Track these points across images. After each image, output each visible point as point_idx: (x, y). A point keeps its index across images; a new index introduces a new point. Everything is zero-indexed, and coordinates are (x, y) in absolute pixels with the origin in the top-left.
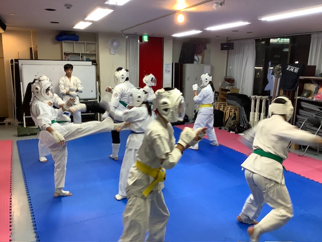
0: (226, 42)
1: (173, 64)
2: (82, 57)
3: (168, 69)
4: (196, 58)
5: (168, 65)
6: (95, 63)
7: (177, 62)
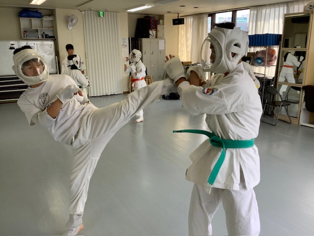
0: (177, 18)
1: (129, 38)
3: (125, 44)
4: (151, 32)
5: (124, 39)
7: (133, 36)
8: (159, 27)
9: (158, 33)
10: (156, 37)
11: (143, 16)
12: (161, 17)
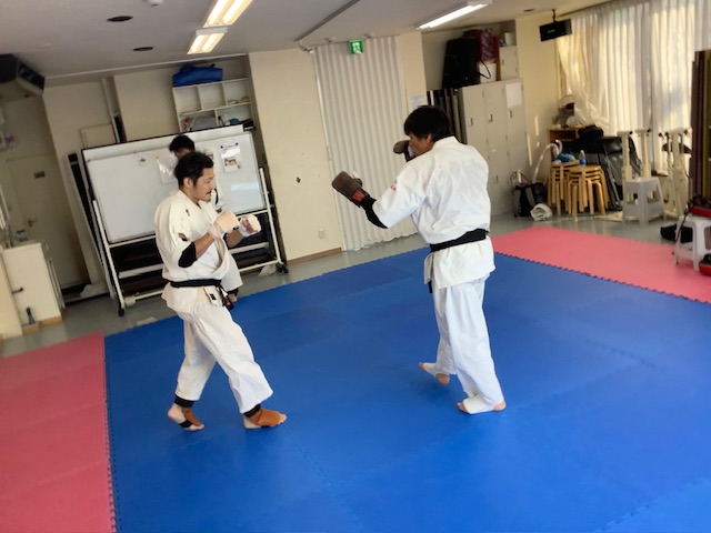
0: (550, 21)
2: (219, 118)
4: (482, 69)
5: (417, 98)
6: (251, 125)
7: (438, 88)
8: (503, 52)
9: (502, 68)
10: (498, 78)
11: (459, 34)
12: (508, 26)
